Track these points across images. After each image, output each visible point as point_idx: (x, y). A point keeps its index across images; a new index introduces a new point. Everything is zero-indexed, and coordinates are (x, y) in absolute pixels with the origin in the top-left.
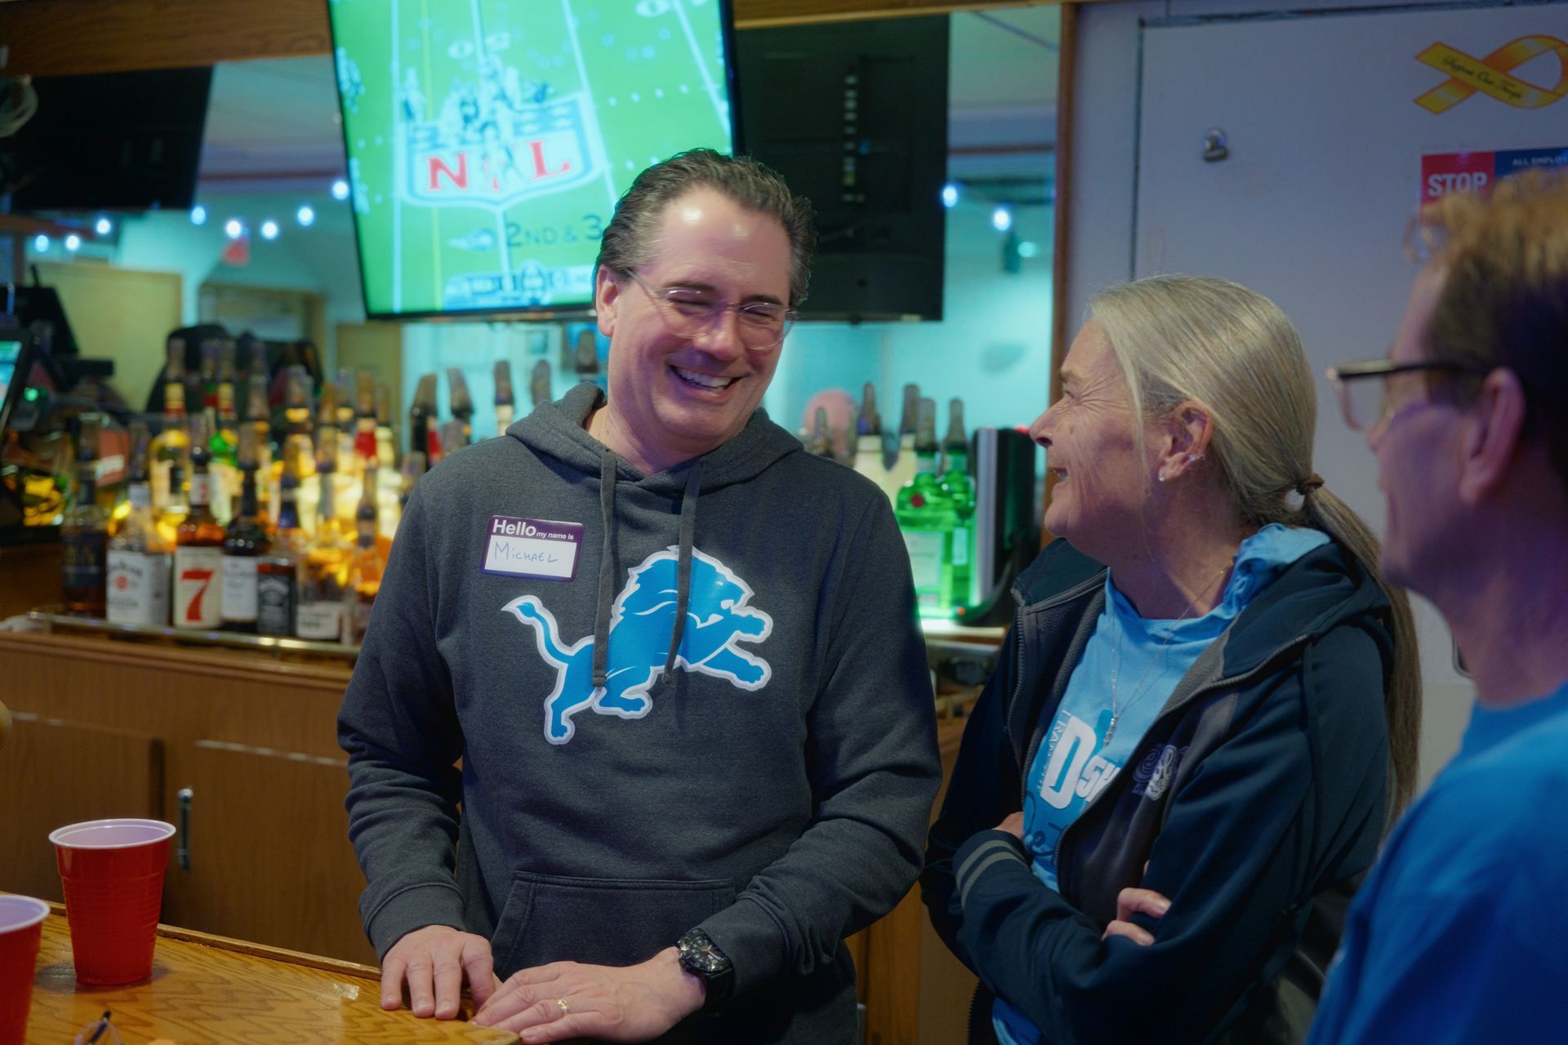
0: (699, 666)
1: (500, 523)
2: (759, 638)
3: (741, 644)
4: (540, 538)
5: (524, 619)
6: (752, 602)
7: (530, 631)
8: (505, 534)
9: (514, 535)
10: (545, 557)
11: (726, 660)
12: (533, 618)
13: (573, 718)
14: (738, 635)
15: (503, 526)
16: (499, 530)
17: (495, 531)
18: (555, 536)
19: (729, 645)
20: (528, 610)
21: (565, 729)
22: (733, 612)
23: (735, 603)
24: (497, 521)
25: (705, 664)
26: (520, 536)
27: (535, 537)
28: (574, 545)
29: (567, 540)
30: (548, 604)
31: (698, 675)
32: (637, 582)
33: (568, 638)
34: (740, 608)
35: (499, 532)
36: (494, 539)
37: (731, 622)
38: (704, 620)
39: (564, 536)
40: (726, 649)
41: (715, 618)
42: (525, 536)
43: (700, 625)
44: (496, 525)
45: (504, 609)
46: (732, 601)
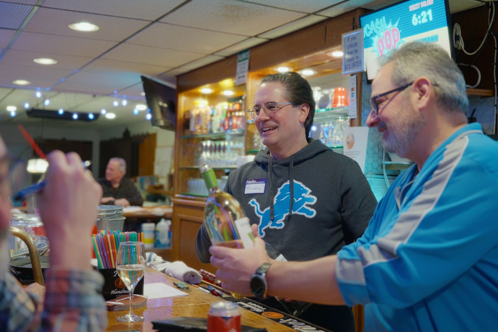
0: (296, 212)
1: (248, 181)
2: (313, 203)
3: (307, 205)
4: (257, 183)
5: (252, 205)
6: (311, 194)
7: (254, 208)
8: (249, 184)
9: (251, 184)
10: (258, 188)
11: (303, 210)
12: (254, 205)
13: (265, 230)
14: (307, 203)
15: (249, 182)
16: (248, 183)
17: (247, 183)
18: (260, 182)
19: (304, 206)
20: (253, 203)
21: (263, 234)
22: (305, 197)
23: (306, 194)
24: (247, 181)
25: (298, 211)
26: (252, 184)
27: (256, 183)
28: (264, 184)
29: (263, 183)
30: (257, 201)
31: (296, 215)
32: (280, 192)
33: (262, 209)
34: (307, 195)
35: (248, 184)
36: (247, 185)
37: (305, 199)
38: (297, 200)
39: (262, 182)
40: (303, 207)
41: (300, 199)
42: (253, 183)
43: (296, 201)
44: (247, 182)
45: (248, 203)
46: (305, 194)
